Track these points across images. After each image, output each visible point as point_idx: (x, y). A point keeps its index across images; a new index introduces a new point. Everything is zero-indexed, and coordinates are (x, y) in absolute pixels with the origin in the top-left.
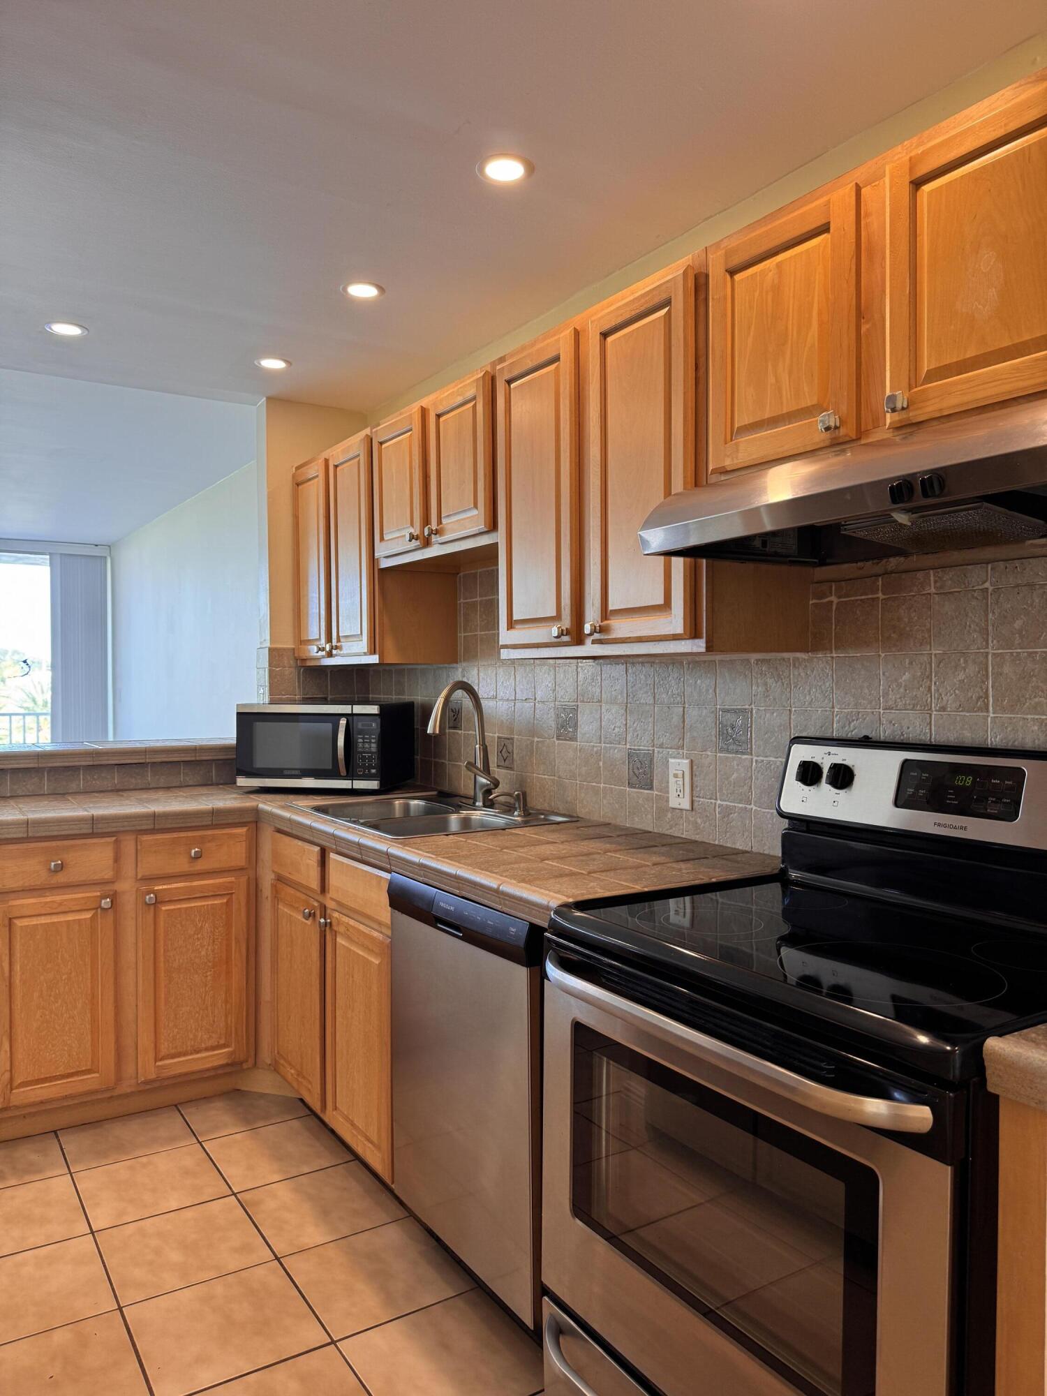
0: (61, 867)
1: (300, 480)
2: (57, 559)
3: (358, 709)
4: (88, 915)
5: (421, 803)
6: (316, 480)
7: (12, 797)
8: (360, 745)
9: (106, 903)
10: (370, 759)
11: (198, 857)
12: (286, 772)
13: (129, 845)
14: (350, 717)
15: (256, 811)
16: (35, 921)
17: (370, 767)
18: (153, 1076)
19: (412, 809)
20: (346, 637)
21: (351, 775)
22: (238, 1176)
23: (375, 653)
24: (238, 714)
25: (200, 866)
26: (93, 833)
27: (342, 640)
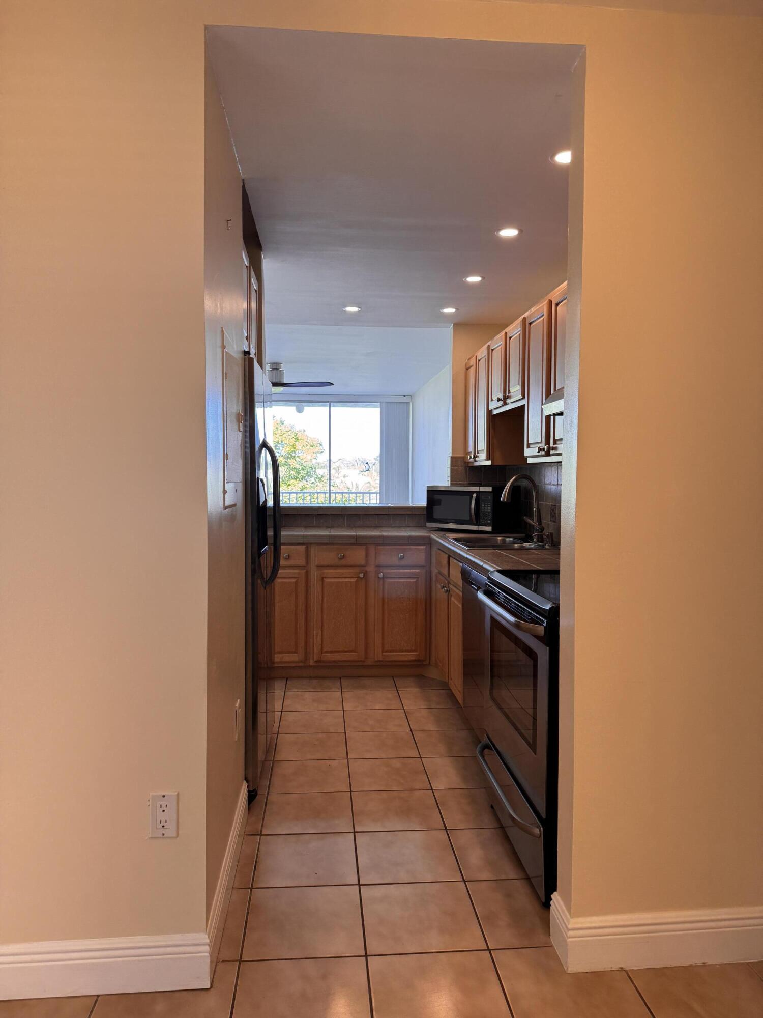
0: (343, 557)
1: (468, 366)
2: (384, 405)
3: (482, 489)
4: (353, 580)
5: (511, 539)
6: (472, 368)
7: (331, 527)
8: (483, 508)
9: (362, 575)
10: (488, 515)
11: (402, 558)
12: (448, 521)
13: (372, 549)
14: (478, 493)
15: (430, 538)
16: (333, 580)
17: (487, 520)
18: (381, 659)
19: (507, 542)
20: (480, 451)
21: (478, 524)
22: (407, 704)
23: (489, 460)
24: (428, 491)
25: (403, 563)
26: (356, 543)
27: (479, 452)
